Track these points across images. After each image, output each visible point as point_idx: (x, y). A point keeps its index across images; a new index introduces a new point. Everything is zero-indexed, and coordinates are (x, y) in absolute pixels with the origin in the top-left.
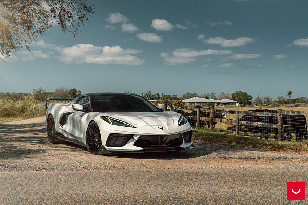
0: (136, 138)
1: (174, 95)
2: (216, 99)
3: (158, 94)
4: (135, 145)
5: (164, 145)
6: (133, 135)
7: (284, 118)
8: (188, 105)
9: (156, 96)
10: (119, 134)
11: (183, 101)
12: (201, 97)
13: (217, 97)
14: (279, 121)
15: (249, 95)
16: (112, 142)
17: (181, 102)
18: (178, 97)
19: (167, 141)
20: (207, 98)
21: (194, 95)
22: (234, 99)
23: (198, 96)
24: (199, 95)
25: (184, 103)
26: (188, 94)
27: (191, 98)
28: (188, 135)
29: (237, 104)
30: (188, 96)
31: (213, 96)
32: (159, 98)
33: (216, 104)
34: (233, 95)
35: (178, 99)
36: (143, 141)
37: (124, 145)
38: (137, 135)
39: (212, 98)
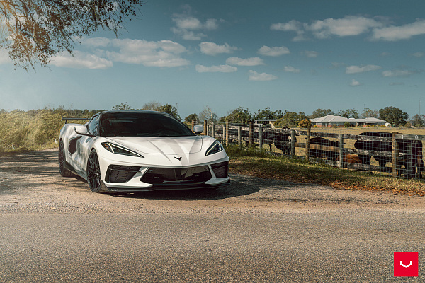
0: (143, 171)
1: (300, 113)
2: (358, 118)
3: (280, 111)
4: (141, 180)
5: (182, 181)
6: (140, 167)
7: (401, 144)
8: (320, 125)
9: (277, 113)
10: (121, 166)
11: (312, 120)
12: (337, 115)
13: (360, 115)
14: (393, 148)
15: (403, 112)
16: (113, 176)
17: (310, 122)
18: (305, 115)
19: (186, 176)
20: (346, 116)
21: (328, 112)
22: (382, 117)
23: (333, 114)
24: (335, 113)
25: (314, 123)
26: (320, 111)
27: (324, 116)
28: (222, 168)
29: (387, 125)
30: (320, 113)
31: (355, 113)
32: (281, 117)
33: (358, 124)
34: (381, 111)
35: (306, 117)
36: (153, 175)
37: (128, 180)
38: (144, 167)
39: (353, 117)
